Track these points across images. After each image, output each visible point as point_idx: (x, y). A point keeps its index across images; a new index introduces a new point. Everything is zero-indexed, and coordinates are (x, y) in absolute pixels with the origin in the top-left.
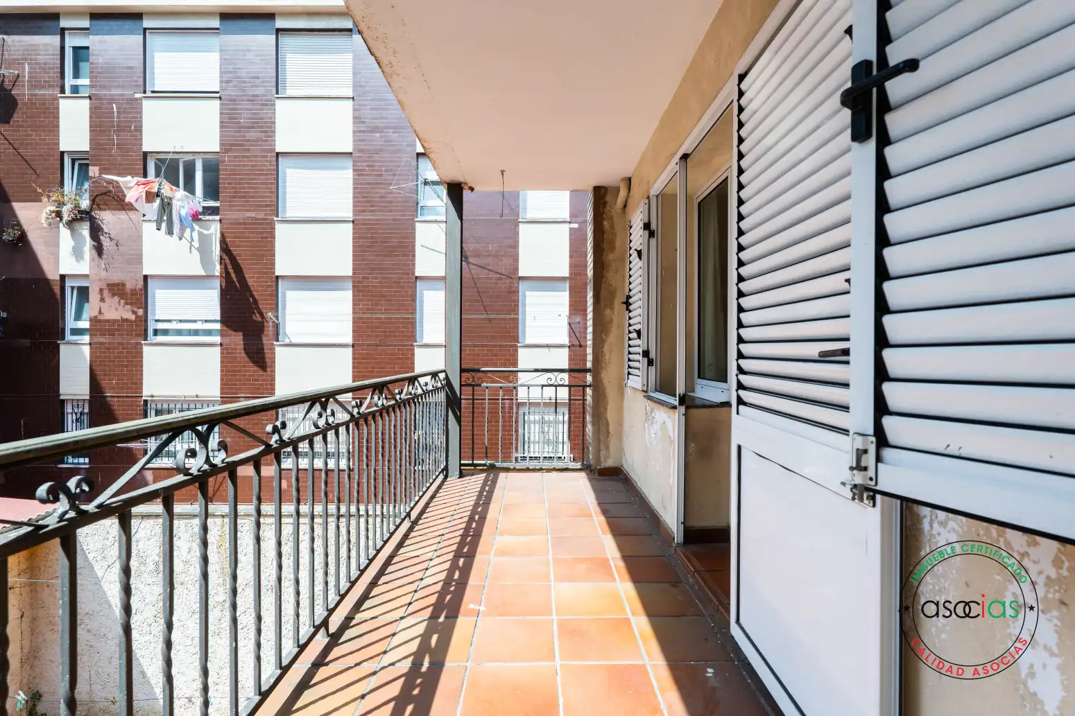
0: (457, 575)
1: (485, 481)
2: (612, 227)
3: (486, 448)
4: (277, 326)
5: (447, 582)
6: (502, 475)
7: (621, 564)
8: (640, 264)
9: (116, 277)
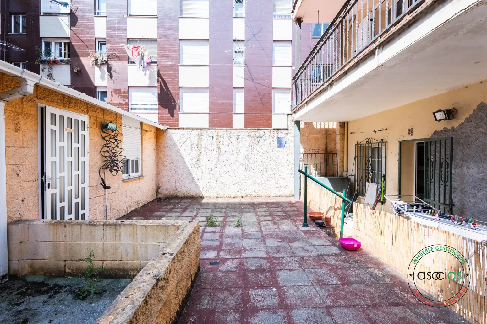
4: (179, 106)
9: (117, 87)
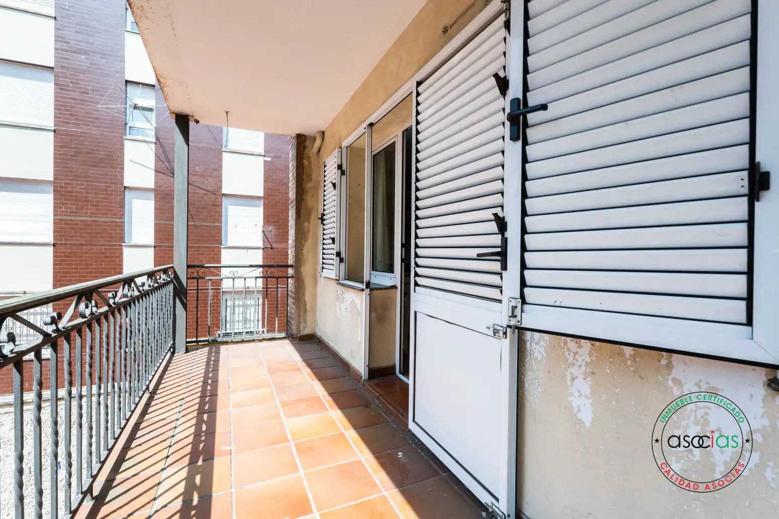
0: (204, 428)
1: (210, 353)
2: (310, 163)
3: (209, 327)
5: (197, 434)
6: (223, 348)
7: (330, 399)
8: (335, 192)
